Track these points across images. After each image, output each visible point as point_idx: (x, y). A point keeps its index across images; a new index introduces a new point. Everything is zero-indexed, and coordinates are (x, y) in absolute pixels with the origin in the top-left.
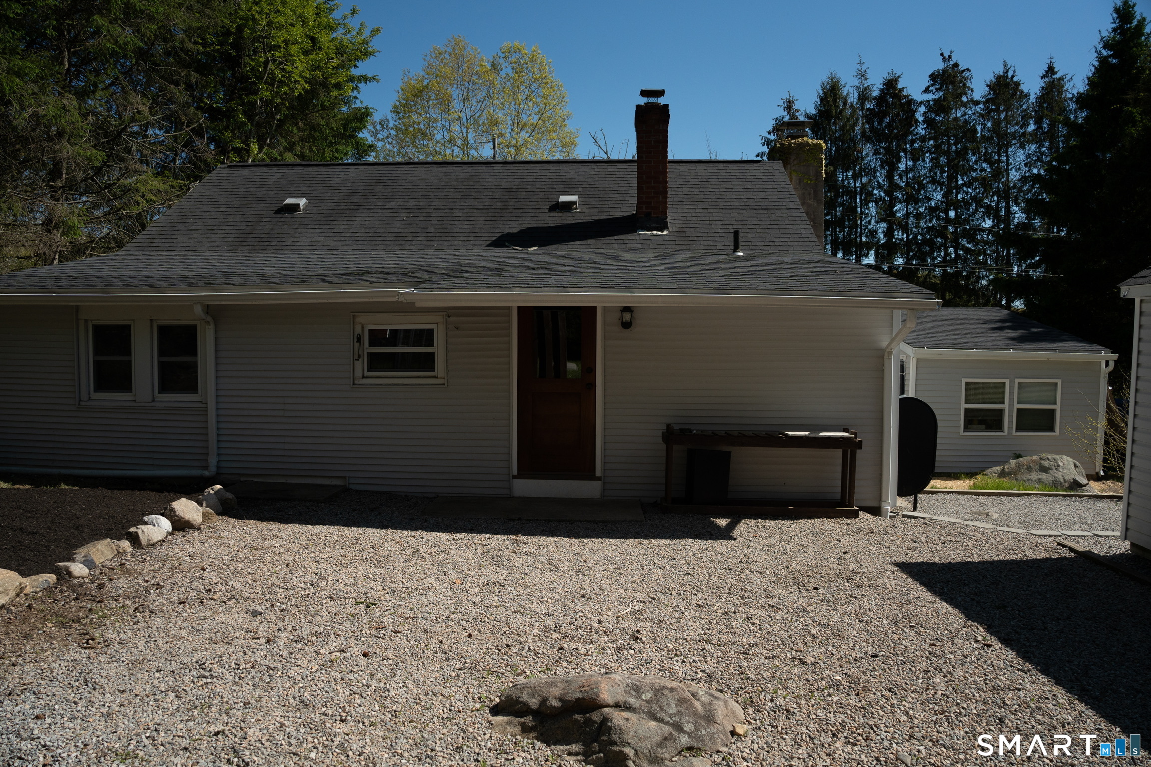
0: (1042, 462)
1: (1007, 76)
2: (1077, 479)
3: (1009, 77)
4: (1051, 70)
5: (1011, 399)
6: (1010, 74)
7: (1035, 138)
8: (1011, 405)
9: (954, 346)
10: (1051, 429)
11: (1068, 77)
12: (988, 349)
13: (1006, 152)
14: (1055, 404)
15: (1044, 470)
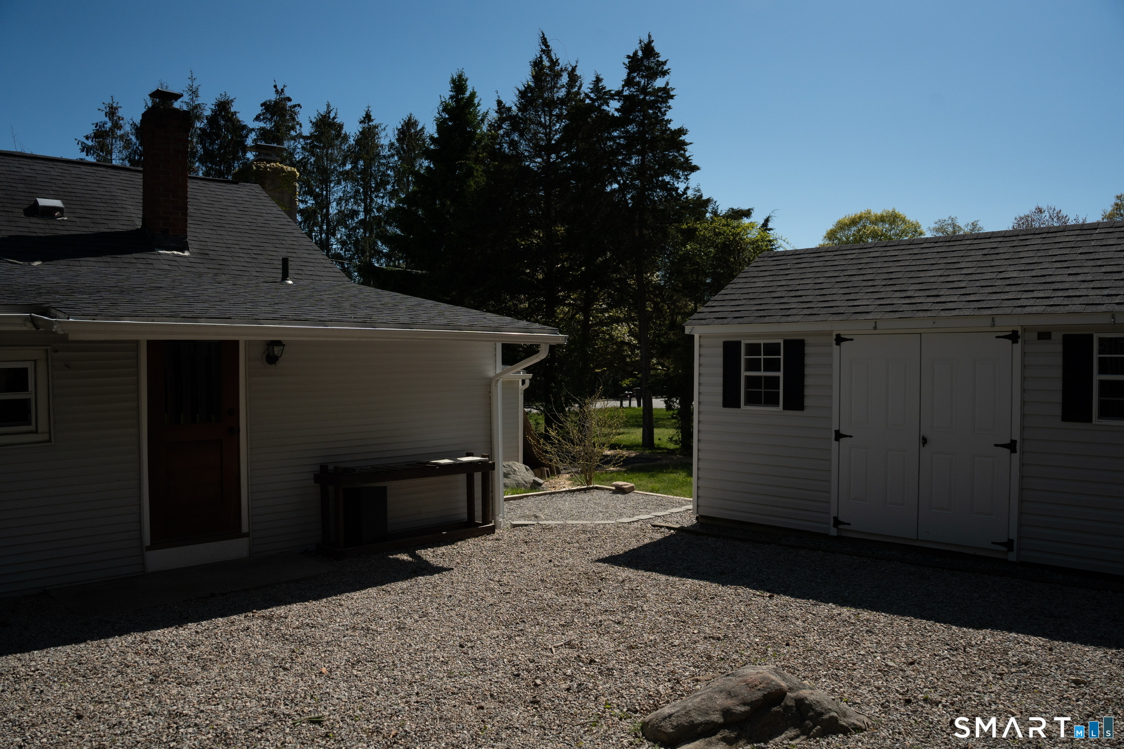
1: (329, 117)
2: (533, 479)
3: (331, 117)
4: (368, 117)
6: (332, 115)
7: (351, 176)
11: (383, 127)
13: (327, 187)
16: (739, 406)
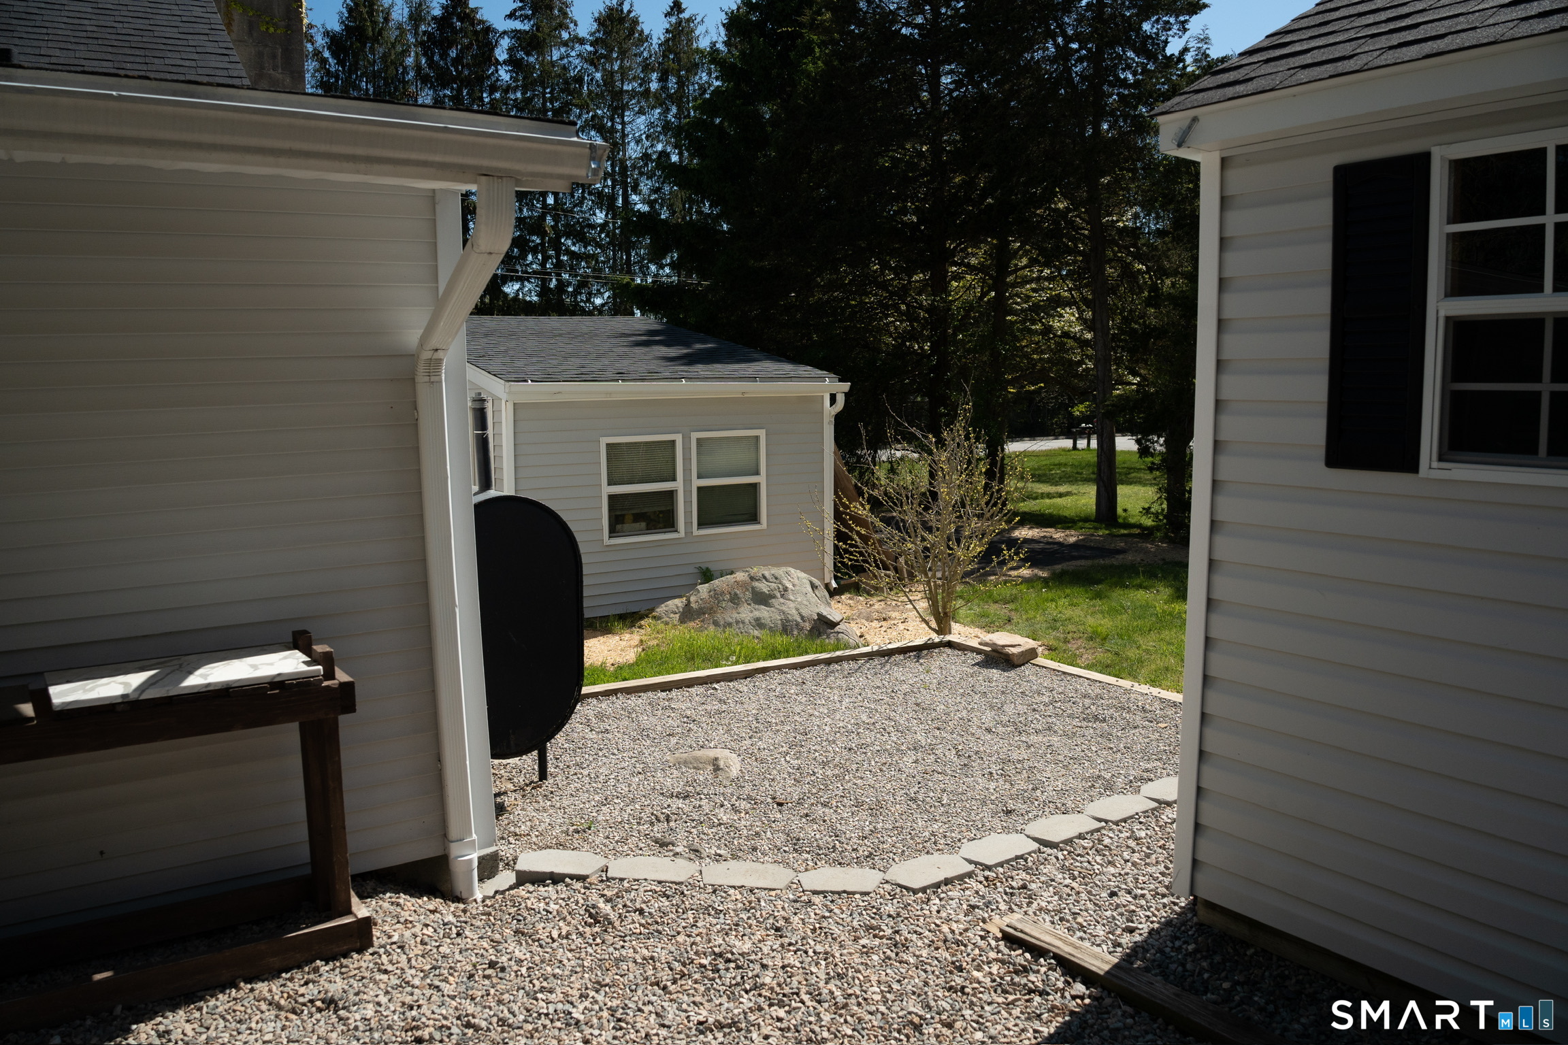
0: (756, 584)
1: (622, 10)
2: (825, 613)
3: (625, 11)
5: (687, 470)
7: (660, 100)
8: (687, 481)
9: (582, 377)
10: (753, 518)
11: (699, 19)
12: (643, 380)
13: (622, 117)
14: (757, 473)
15: (762, 599)
16: (1410, 464)
